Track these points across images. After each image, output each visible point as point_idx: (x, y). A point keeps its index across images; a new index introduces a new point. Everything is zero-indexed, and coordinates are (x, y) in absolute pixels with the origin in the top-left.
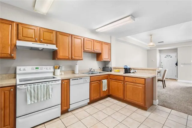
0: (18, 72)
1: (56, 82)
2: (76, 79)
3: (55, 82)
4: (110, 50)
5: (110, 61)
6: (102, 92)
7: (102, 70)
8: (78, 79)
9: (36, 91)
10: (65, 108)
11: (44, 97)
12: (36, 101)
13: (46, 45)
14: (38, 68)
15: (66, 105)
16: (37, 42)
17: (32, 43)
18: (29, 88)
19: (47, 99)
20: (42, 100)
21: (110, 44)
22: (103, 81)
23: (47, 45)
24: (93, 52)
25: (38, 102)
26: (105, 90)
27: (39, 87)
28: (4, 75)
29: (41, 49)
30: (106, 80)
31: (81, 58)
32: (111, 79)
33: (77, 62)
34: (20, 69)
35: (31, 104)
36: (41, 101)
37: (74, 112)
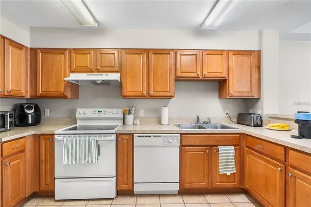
0: (77, 116)
1: (106, 137)
2: (147, 136)
3: (104, 137)
4: (259, 68)
5: (258, 99)
6: (218, 177)
7: (235, 120)
8: (151, 136)
9: (74, 147)
10: (124, 187)
11: (85, 159)
12: (74, 163)
13: (104, 74)
14: (101, 111)
15: (125, 182)
16: (93, 72)
17: (87, 75)
18: (65, 141)
19: (88, 162)
20: (82, 162)
21: (260, 51)
22: (220, 148)
23: (107, 75)
24: (201, 78)
25: (76, 163)
26: (228, 173)
27: (78, 142)
28: (68, 119)
29: (99, 82)
30: (233, 148)
31: (168, 94)
32: (247, 147)
33: (170, 101)
34: (80, 112)
35: (68, 164)
36: (80, 163)
37: (141, 200)
